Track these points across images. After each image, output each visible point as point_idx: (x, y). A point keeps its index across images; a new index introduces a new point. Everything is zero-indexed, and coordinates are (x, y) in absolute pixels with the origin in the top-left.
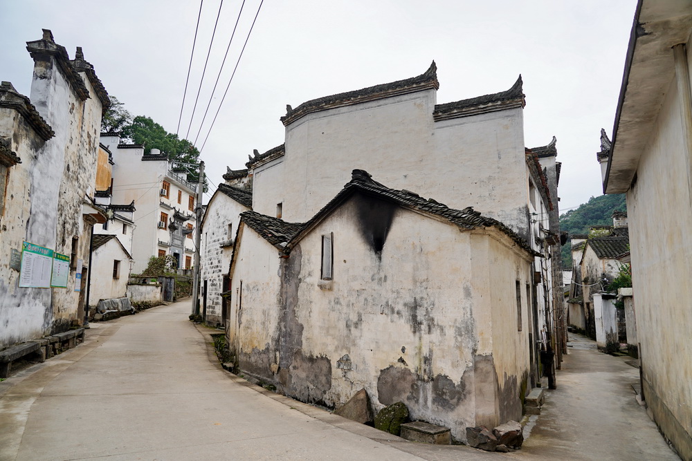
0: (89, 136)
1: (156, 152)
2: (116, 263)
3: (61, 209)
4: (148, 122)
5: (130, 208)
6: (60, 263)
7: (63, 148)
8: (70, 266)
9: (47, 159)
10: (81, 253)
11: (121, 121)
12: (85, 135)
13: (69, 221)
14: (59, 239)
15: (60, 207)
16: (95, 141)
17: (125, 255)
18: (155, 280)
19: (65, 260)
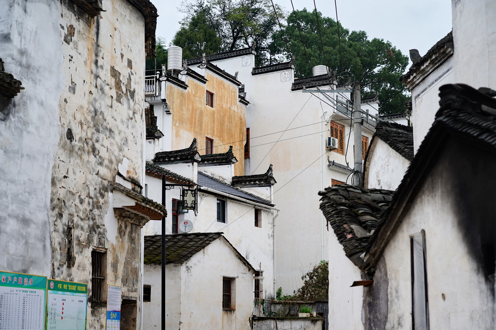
0: (115, 73)
1: (320, 70)
2: (228, 282)
3: (58, 206)
4: (314, 19)
5: (266, 180)
6: (64, 297)
7: (53, 103)
8: (90, 300)
9: (16, 128)
10: (116, 277)
11: (268, 26)
12: (105, 75)
13: (81, 223)
14: (59, 257)
15: (56, 202)
16: (130, 79)
17: (243, 268)
18: (309, 308)
19: (77, 291)
